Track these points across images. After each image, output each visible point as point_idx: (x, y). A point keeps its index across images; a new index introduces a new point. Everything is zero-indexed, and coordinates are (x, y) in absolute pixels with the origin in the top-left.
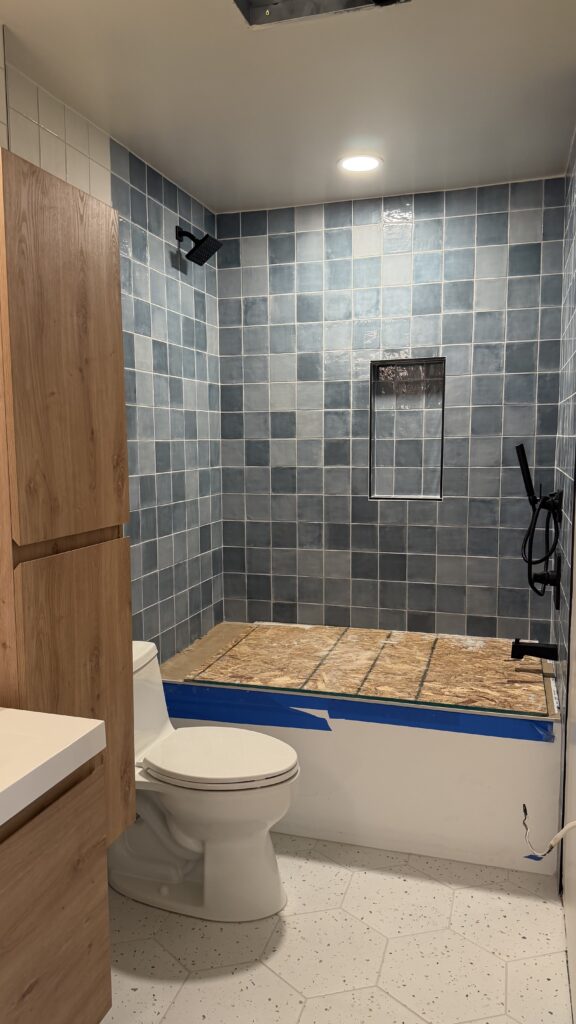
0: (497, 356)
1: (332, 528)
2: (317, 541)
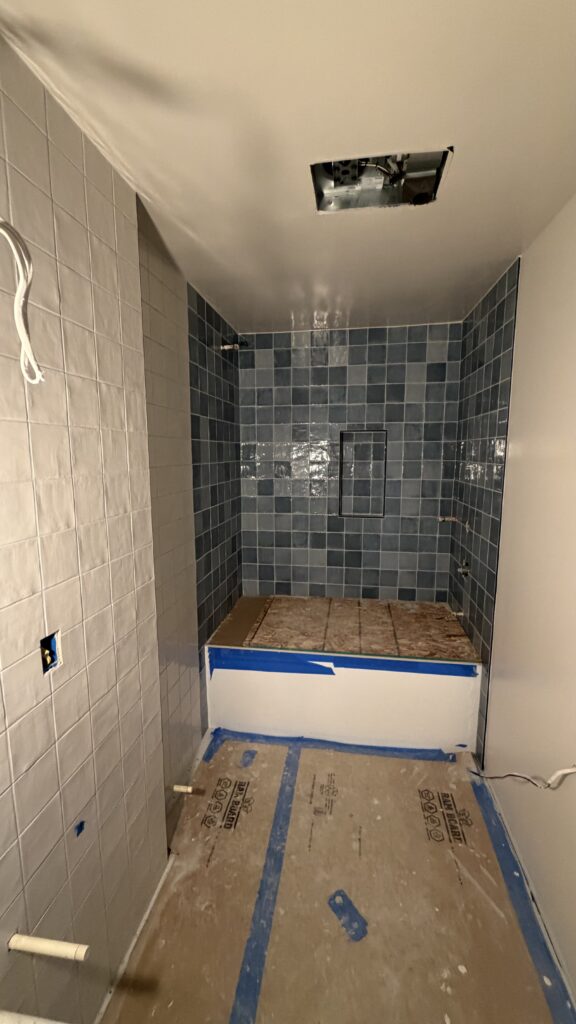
0: (419, 431)
1: (314, 535)
2: (305, 544)
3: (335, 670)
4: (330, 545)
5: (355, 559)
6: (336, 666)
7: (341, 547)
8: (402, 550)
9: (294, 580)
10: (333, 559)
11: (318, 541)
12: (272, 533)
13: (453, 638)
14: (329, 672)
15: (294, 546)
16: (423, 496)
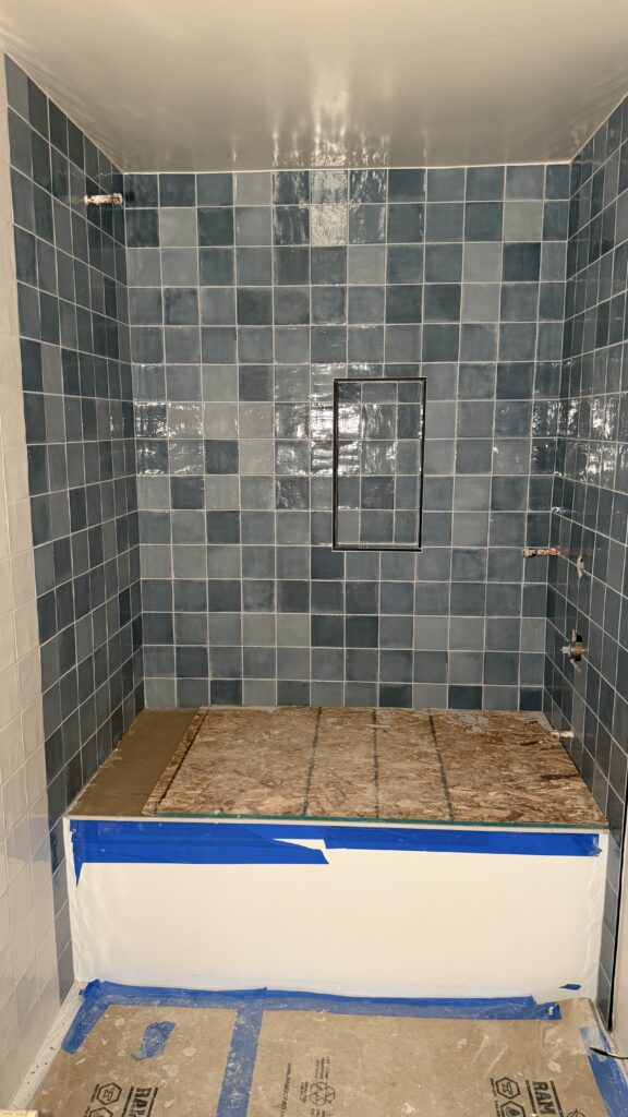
0: (488, 379)
1: (285, 586)
2: (267, 603)
3: (328, 853)
4: (318, 604)
5: (365, 631)
6: (328, 847)
7: (339, 608)
8: (457, 612)
9: (247, 674)
10: (323, 633)
11: (294, 597)
12: (203, 583)
13: (554, 782)
14: (317, 858)
15: (247, 608)
16: (493, 508)
